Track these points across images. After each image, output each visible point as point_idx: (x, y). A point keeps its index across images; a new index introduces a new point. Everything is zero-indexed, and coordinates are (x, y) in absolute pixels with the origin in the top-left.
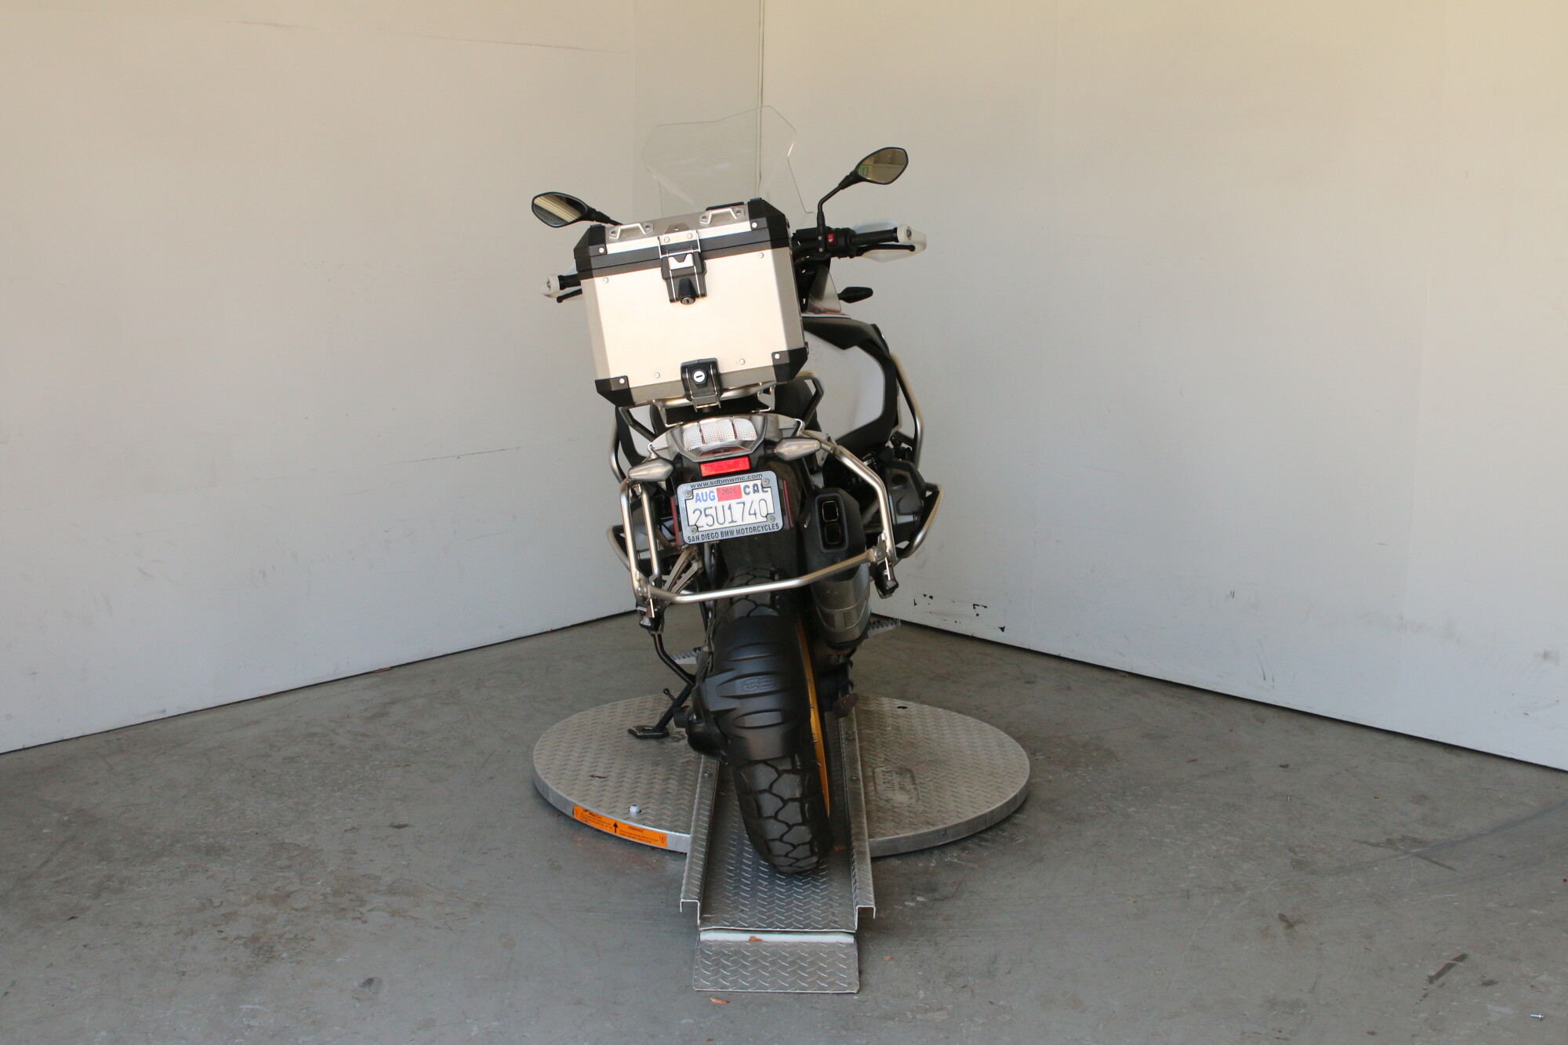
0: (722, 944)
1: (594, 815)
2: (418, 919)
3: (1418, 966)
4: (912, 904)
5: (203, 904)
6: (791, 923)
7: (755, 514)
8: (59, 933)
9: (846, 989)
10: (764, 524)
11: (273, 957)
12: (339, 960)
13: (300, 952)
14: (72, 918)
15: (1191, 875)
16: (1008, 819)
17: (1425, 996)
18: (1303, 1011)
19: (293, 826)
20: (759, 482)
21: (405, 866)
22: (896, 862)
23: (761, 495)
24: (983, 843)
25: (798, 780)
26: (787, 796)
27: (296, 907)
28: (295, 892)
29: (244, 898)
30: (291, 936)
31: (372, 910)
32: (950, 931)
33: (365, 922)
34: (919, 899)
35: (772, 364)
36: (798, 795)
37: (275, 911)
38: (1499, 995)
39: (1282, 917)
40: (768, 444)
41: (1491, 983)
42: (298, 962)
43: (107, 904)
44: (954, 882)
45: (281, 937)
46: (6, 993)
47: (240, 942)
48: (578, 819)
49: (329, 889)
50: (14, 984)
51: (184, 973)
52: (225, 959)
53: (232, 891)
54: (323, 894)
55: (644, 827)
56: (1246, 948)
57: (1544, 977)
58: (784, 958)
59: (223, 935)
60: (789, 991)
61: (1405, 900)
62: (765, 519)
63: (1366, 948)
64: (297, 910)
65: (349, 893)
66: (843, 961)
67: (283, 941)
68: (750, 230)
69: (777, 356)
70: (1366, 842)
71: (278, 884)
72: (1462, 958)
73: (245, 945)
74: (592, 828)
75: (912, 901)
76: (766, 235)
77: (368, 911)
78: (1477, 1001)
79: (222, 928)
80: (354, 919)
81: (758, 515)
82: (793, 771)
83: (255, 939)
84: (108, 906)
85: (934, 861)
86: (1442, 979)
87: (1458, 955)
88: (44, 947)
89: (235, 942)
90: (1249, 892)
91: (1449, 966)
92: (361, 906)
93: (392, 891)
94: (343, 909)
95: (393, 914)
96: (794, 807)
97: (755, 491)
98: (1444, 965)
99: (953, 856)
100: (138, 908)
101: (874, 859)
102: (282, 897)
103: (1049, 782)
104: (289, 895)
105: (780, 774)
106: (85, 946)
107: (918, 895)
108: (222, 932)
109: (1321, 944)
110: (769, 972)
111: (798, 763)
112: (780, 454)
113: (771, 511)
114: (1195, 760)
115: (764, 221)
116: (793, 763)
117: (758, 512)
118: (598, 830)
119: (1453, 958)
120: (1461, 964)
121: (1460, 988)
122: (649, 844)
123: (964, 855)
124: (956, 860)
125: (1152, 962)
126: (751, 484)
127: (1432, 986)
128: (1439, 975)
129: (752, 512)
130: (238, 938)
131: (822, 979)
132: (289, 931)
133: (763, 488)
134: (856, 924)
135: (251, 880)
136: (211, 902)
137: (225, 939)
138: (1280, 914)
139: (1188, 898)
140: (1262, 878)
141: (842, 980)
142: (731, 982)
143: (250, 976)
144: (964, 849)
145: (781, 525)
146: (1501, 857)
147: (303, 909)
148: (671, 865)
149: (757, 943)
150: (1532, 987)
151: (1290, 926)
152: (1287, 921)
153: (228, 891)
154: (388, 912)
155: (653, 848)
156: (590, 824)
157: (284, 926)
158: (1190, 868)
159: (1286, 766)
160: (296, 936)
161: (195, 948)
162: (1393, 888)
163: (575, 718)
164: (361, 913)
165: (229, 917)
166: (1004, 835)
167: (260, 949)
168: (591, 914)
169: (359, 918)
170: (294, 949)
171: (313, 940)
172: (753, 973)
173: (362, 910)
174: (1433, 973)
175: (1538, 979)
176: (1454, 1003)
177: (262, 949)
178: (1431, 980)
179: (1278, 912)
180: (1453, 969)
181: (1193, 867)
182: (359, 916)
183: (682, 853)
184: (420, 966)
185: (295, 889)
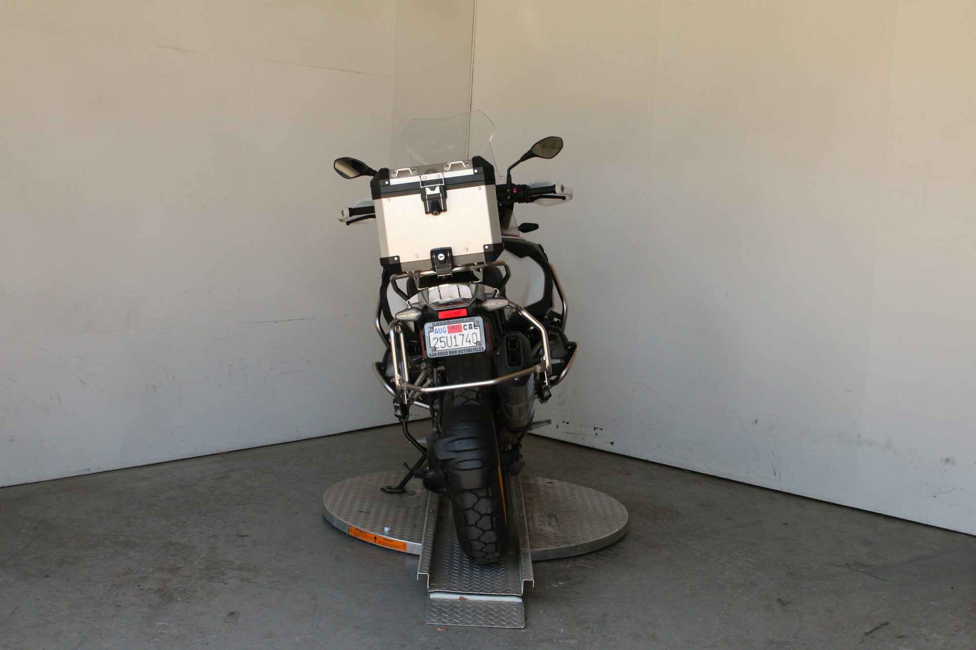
0: (443, 601)
1: (362, 532)
2: (257, 583)
3: (859, 627)
4: (556, 586)
5: (126, 572)
6: (483, 589)
7: (470, 341)
8: (40, 583)
9: (517, 626)
10: (475, 347)
11: (173, 600)
12: (212, 602)
13: (188, 598)
14: (47, 576)
15: (724, 577)
16: (614, 544)
17: (862, 642)
18: (789, 647)
19: (176, 534)
20: (472, 323)
21: (248, 556)
22: (546, 565)
23: (473, 330)
24: (599, 556)
25: (490, 502)
26: (483, 512)
27: (183, 575)
28: (180, 568)
29: (151, 570)
30: (182, 589)
31: (230, 578)
32: (579, 600)
33: (227, 584)
34: (560, 583)
35: (483, 251)
36: (489, 512)
37: (171, 576)
38: (907, 643)
39: (779, 600)
40: (478, 301)
41: (902, 637)
42: (188, 603)
43: (68, 570)
44: (582, 576)
45: (176, 589)
46: (13, 613)
47: (151, 592)
48: (352, 535)
49: (202, 567)
50: (17, 608)
51: (119, 606)
52: (144, 599)
53: (144, 566)
54: (200, 569)
55: (393, 539)
56: (757, 614)
57: (935, 635)
58: (480, 609)
59: (141, 588)
60: (483, 626)
61: (854, 594)
62: (475, 345)
63: (828, 617)
64: (184, 576)
65: (215, 569)
66: (515, 611)
67: (178, 591)
68: (473, 174)
69: (487, 247)
70: (833, 565)
71: (171, 563)
72: (886, 624)
73: (154, 593)
74: (360, 540)
75: (556, 584)
76: (482, 177)
77: (228, 578)
78: (893, 645)
79: (140, 584)
80: (220, 582)
81: (472, 342)
82: (487, 497)
83: (160, 590)
84: (68, 571)
85: (569, 564)
86: (873, 634)
87: (883, 622)
88: (33, 590)
89: (149, 591)
90: (759, 587)
91: (878, 628)
92: (223, 576)
93: (240, 568)
94: (212, 577)
95: (243, 580)
96: (487, 519)
97: (470, 328)
98: (873, 628)
99: (580, 562)
100: (87, 572)
101: (534, 562)
102: (174, 570)
103: (640, 527)
104: (178, 569)
105: (479, 498)
106: (57, 590)
107: (561, 582)
108: (139, 586)
109: (802, 614)
110: (471, 616)
111: (490, 493)
112: (485, 307)
113: (479, 340)
114: (730, 519)
115: (481, 169)
116: (488, 493)
117: (471, 340)
118: (364, 542)
119: (880, 624)
120: (885, 627)
121: (883, 639)
122: (396, 549)
123: (588, 562)
124: (583, 565)
125: (700, 619)
126: (467, 324)
127: (867, 637)
128: (871, 632)
129: (468, 340)
130: (150, 589)
131: (503, 620)
132: (181, 587)
133: (475, 326)
134: (522, 591)
135: (155, 560)
136: (132, 571)
137: (142, 589)
138: (778, 599)
139: (723, 588)
140: (768, 580)
141: (515, 621)
142: (449, 620)
143: (160, 608)
144: (587, 559)
145: (484, 349)
146: (914, 575)
147: (187, 576)
148: (410, 562)
149: (464, 601)
150: (927, 640)
151: (783, 604)
152: (782, 602)
153: (141, 566)
154: (240, 579)
155: (399, 552)
156: (360, 538)
157: (177, 584)
158: (724, 573)
159: (787, 524)
160: (185, 589)
161: (124, 594)
162: (847, 588)
163: (348, 481)
164: (223, 579)
165: (143, 579)
166: (612, 553)
167: (164, 595)
168: (363, 584)
169: (222, 582)
170: (185, 596)
171: (196, 592)
172: (461, 616)
173: (224, 578)
174: (867, 631)
175: (931, 636)
176: (879, 646)
177: (166, 596)
178: (866, 634)
179: (777, 597)
180: (880, 629)
181: (726, 573)
182: (222, 580)
183: (416, 555)
184: (262, 607)
185: (182, 566)
